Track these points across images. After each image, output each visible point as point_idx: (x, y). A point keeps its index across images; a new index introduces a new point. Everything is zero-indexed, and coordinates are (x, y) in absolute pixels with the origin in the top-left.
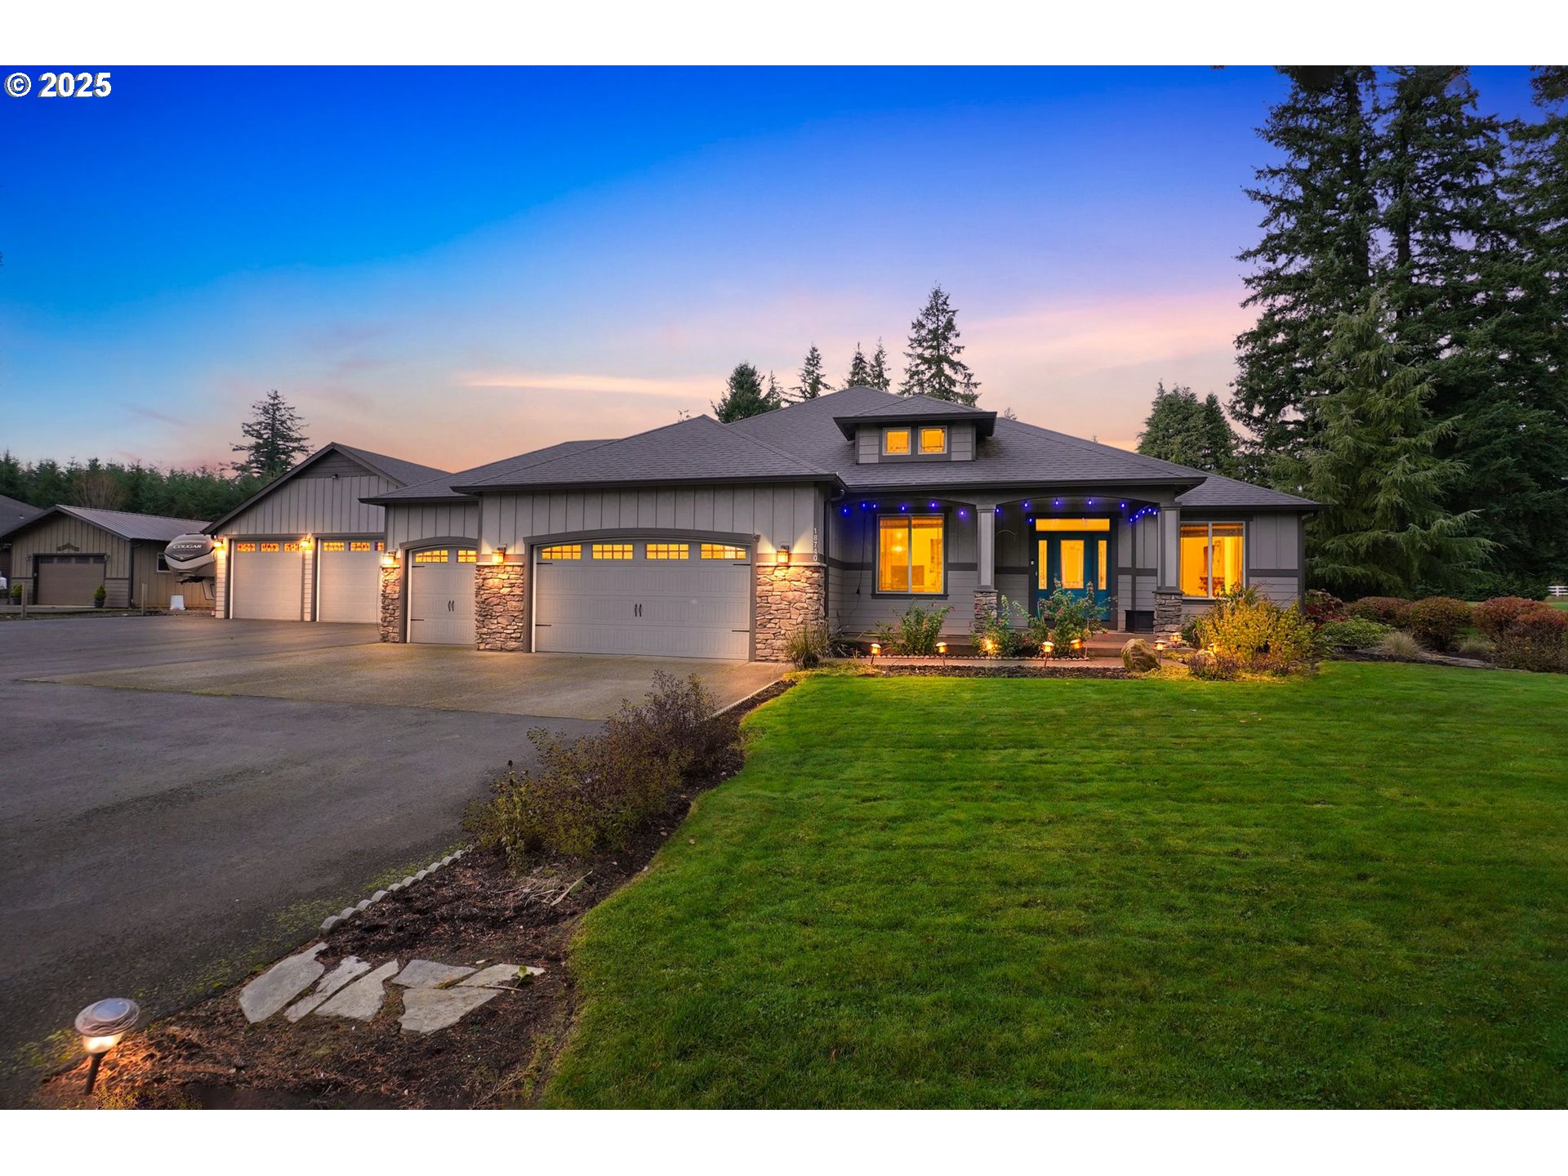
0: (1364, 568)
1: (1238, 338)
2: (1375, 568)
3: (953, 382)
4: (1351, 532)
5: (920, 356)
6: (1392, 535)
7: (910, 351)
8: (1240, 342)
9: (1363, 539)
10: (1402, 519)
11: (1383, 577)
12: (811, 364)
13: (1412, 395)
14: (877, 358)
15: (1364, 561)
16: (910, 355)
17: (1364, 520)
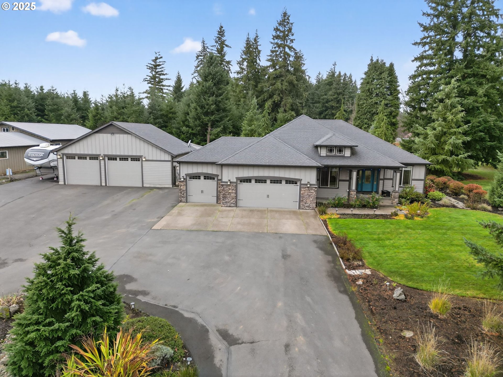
0: (440, 166)
1: (410, 76)
2: (443, 166)
3: (289, 56)
4: (437, 154)
5: (277, 44)
6: (448, 158)
7: (272, 41)
8: (410, 78)
9: (441, 158)
10: (452, 153)
11: (444, 169)
12: (220, 35)
13: (458, 116)
14: (255, 40)
15: (440, 164)
16: (272, 43)
17: (441, 152)
